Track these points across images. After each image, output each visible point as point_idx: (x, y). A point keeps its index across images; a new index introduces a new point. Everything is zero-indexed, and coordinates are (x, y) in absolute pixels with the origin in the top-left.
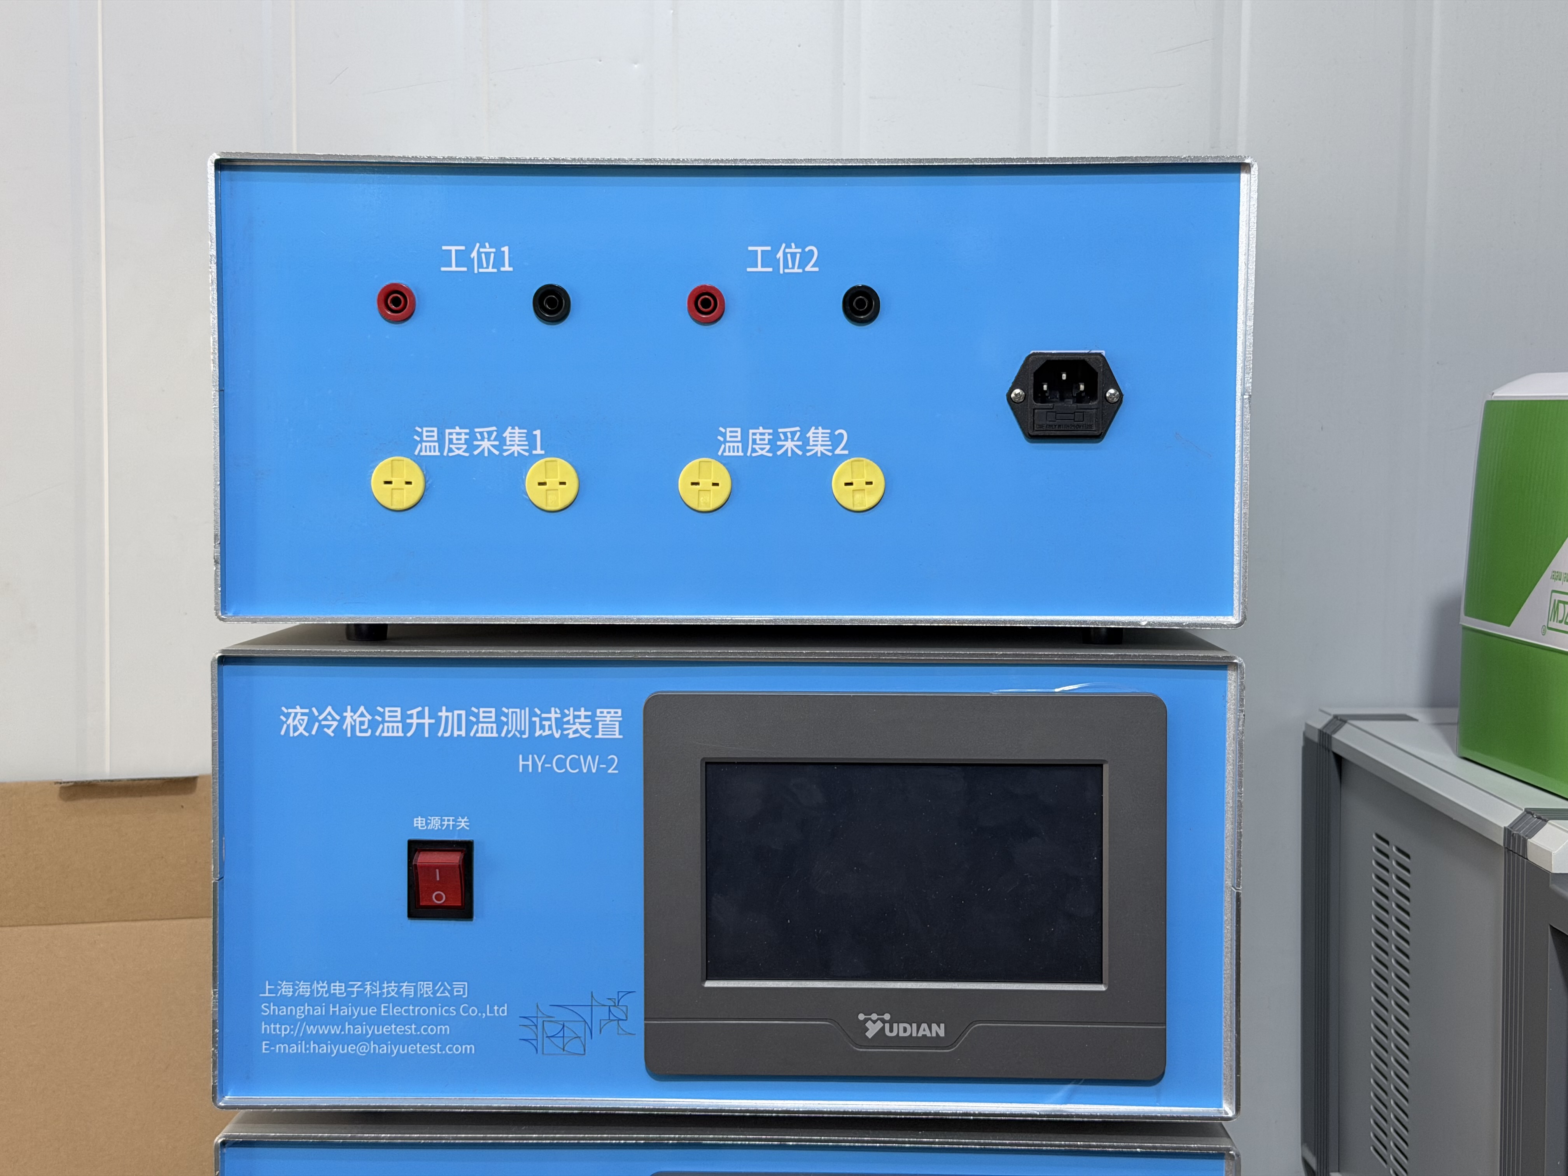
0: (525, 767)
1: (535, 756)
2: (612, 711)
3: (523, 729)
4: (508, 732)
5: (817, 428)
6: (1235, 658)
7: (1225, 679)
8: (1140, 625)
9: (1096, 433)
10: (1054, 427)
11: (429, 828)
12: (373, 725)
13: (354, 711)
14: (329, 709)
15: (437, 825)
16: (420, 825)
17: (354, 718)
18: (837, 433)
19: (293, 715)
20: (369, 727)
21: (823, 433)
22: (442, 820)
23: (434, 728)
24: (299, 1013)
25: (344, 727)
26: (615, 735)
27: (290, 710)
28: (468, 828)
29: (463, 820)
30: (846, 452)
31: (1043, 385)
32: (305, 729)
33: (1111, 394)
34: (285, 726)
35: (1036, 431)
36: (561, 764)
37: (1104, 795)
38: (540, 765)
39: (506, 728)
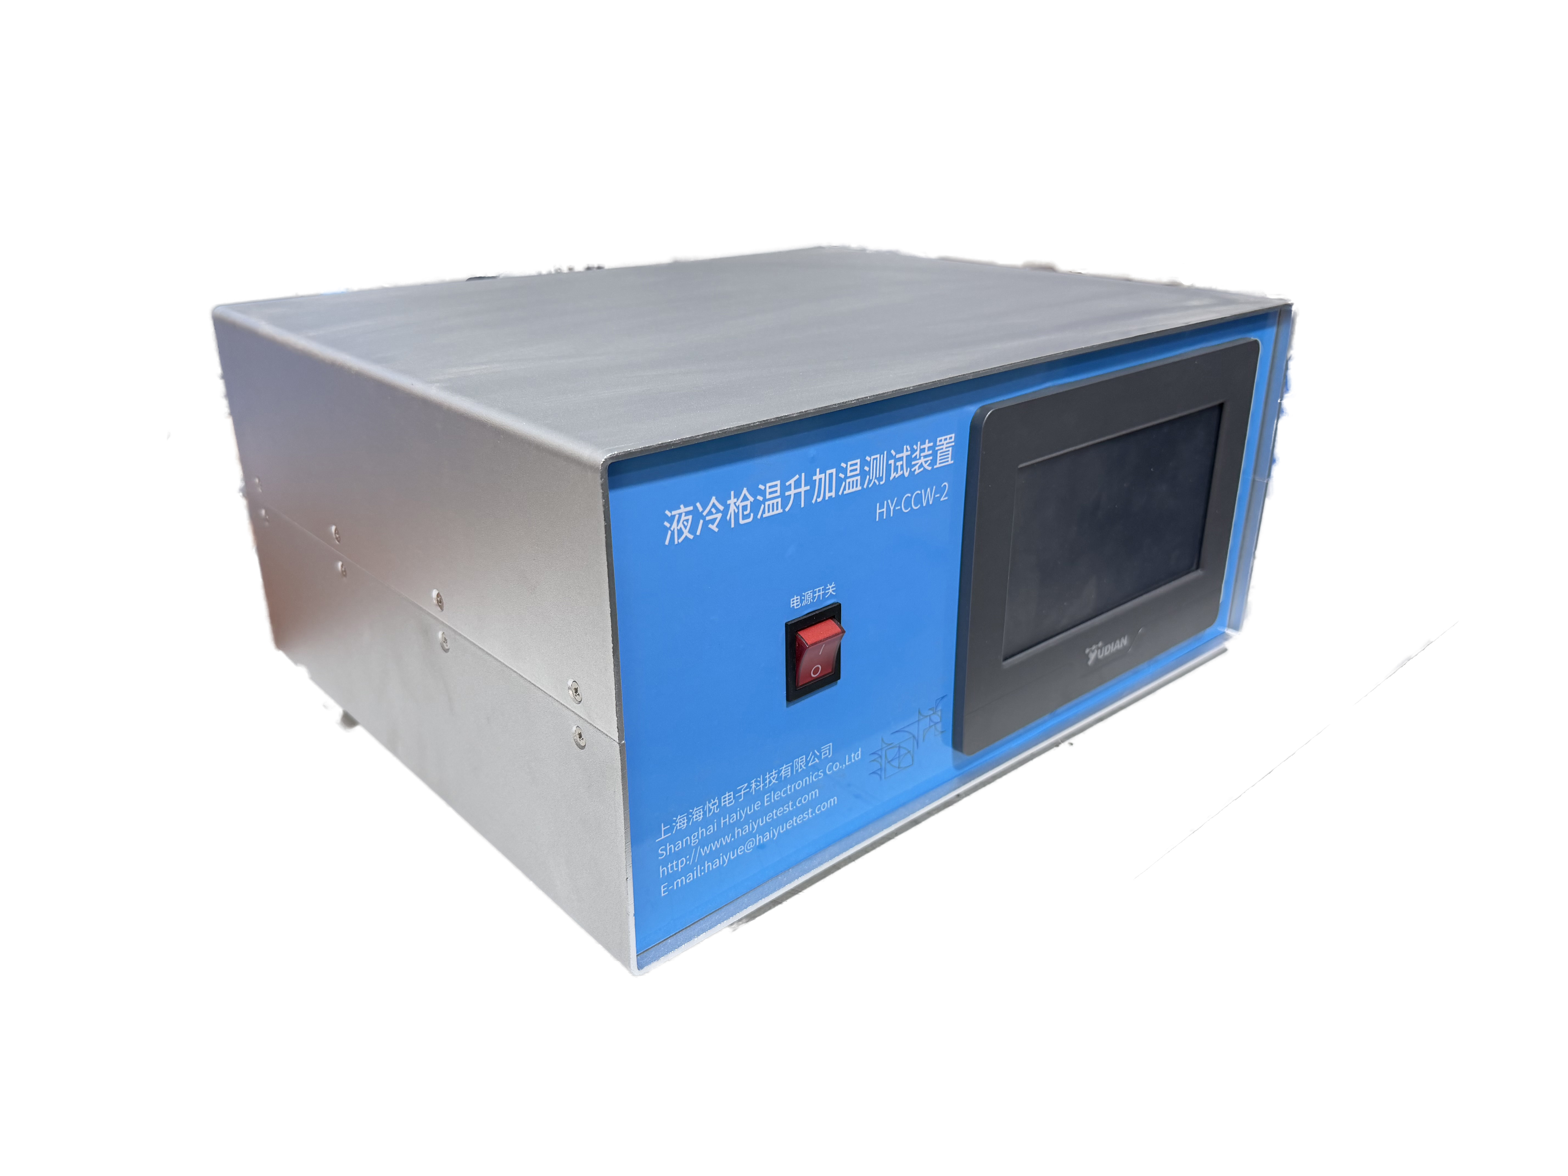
0: (881, 514)
1: (889, 501)
2: (948, 437)
3: (881, 475)
4: (870, 481)
11: (803, 605)
12: (756, 506)
13: (737, 496)
14: (714, 500)
15: (809, 599)
16: (795, 604)
17: (737, 504)
19: (677, 516)
20: (751, 511)
22: (814, 593)
23: (809, 494)
24: (694, 841)
25: (728, 518)
26: (948, 461)
27: (674, 513)
28: (834, 594)
29: (831, 587)
32: (689, 532)
34: (670, 532)
36: (908, 504)
38: (892, 509)
39: (868, 477)
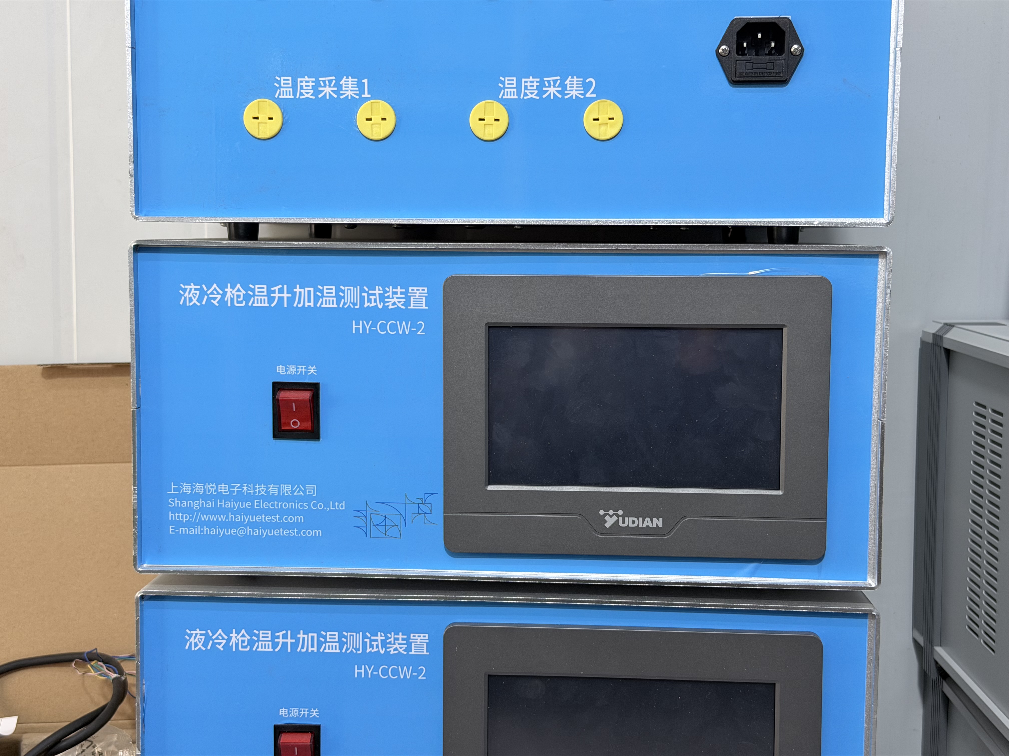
0: (357, 330)
3: (355, 302)
4: (345, 304)
5: (572, 78)
6: (884, 248)
7: (877, 264)
8: (813, 225)
9: (783, 79)
10: (751, 74)
11: (288, 373)
12: (247, 298)
14: (215, 286)
17: (233, 292)
18: (587, 81)
21: (577, 81)
24: (196, 505)
27: (186, 287)
28: (316, 374)
30: (594, 95)
31: (743, 43)
33: (795, 49)
34: (183, 298)
35: (738, 77)
36: (383, 327)
37: (783, 351)
39: (343, 300)
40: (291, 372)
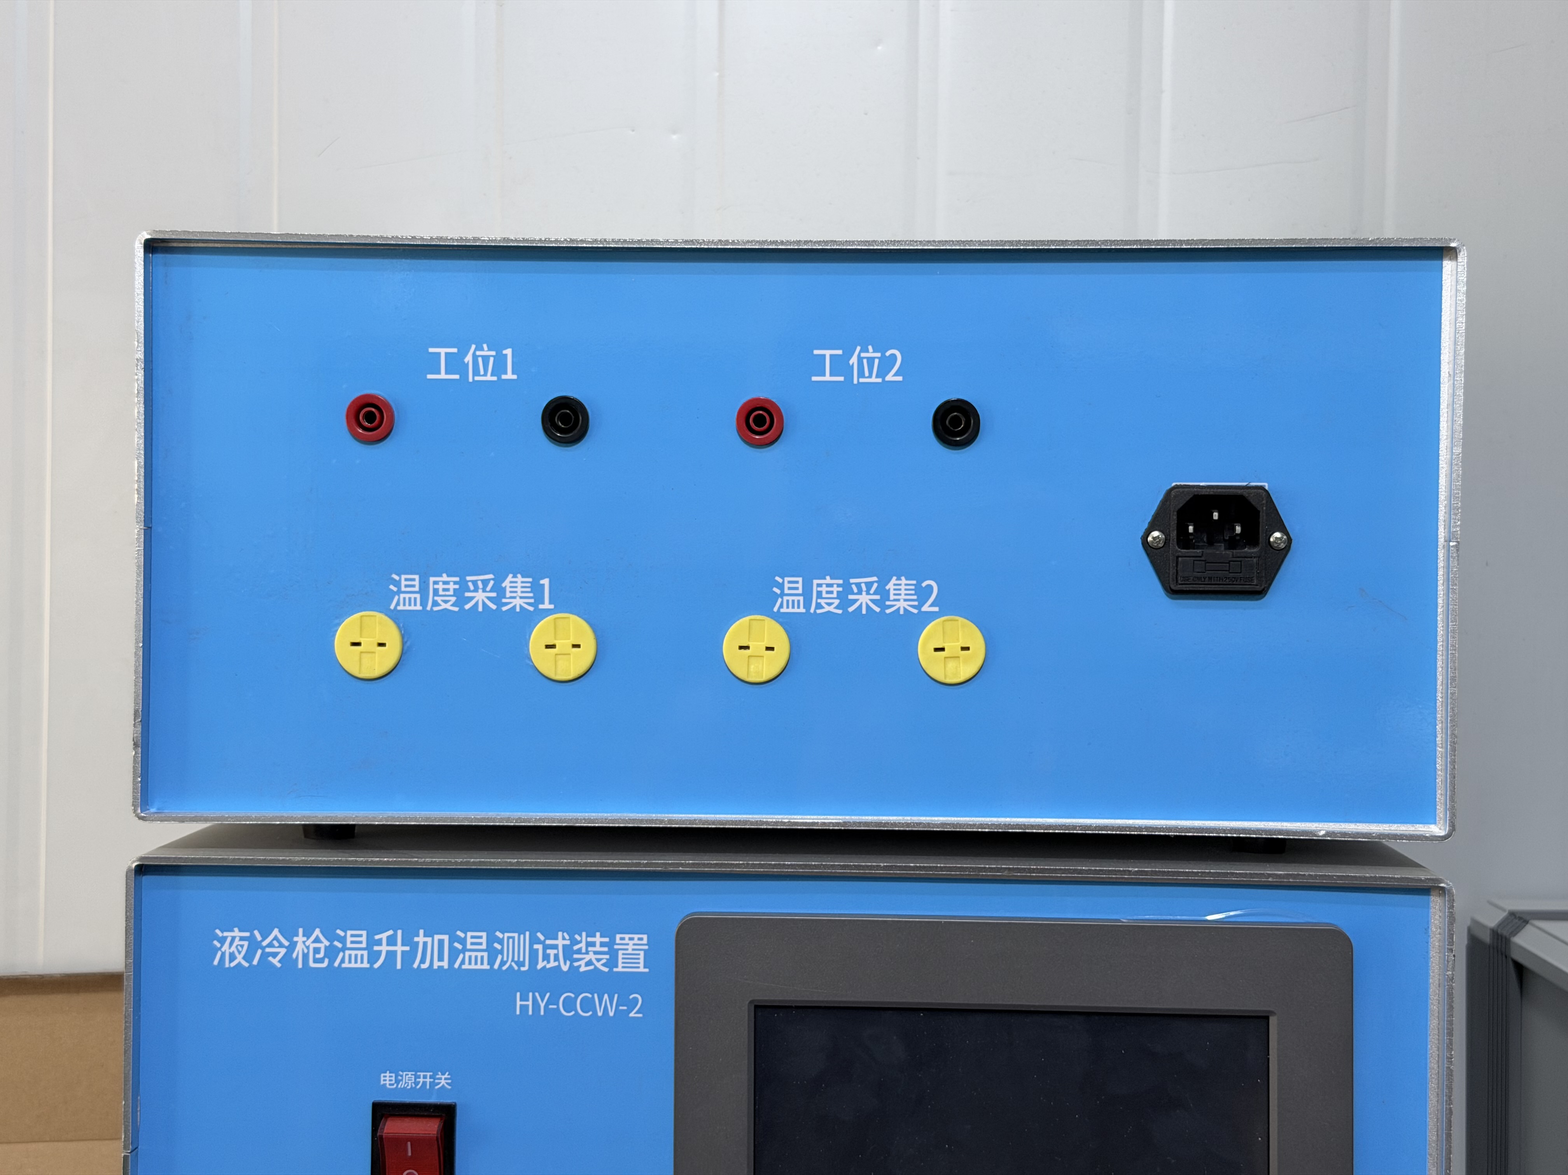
0: (524, 1008)
1: (537, 994)
2: (636, 936)
3: (521, 959)
4: (503, 963)
5: (899, 579)
6: (1441, 881)
7: (1428, 907)
8: (1316, 836)
9: (1258, 588)
10: (1203, 579)
11: (399, 1086)
12: (332, 953)
13: (307, 935)
14: (276, 932)
15: (410, 1082)
16: (388, 1082)
17: (307, 943)
18: (924, 584)
19: (229, 940)
20: (325, 956)
21: (906, 585)
22: (417, 1077)
23: (408, 957)
25: (294, 955)
26: (638, 967)
27: (226, 934)
28: (449, 1088)
29: (443, 1077)
30: (936, 609)
31: (1188, 526)
32: (244, 958)
33: (1276, 538)
34: (219, 954)
35: (1180, 584)
36: (569, 1005)
37: (1271, 1057)
38: (542, 1005)
39: (500, 957)
40: (405, 1083)
